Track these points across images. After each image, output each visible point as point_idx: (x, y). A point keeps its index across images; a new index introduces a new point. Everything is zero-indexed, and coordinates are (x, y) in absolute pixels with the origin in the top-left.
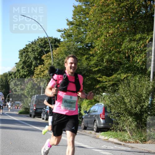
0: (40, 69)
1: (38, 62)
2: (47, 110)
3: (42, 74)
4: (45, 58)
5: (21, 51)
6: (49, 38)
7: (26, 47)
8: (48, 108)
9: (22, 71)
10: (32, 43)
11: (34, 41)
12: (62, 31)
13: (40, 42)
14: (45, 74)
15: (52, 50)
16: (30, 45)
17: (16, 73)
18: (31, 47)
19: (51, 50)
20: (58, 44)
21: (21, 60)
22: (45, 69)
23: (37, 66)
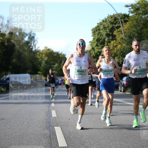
0: (113, 44)
1: (111, 38)
2: (123, 82)
3: (116, 49)
4: (117, 33)
5: (94, 29)
6: (118, 14)
7: (97, 25)
8: (124, 81)
9: (97, 49)
10: (103, 21)
11: (104, 19)
12: (130, 6)
13: (110, 19)
14: (118, 49)
15: (123, 26)
16: (101, 23)
17: (90, 51)
18: (103, 25)
19: (121, 25)
20: (127, 19)
21: (94, 39)
22: (117, 44)
23: (110, 42)
